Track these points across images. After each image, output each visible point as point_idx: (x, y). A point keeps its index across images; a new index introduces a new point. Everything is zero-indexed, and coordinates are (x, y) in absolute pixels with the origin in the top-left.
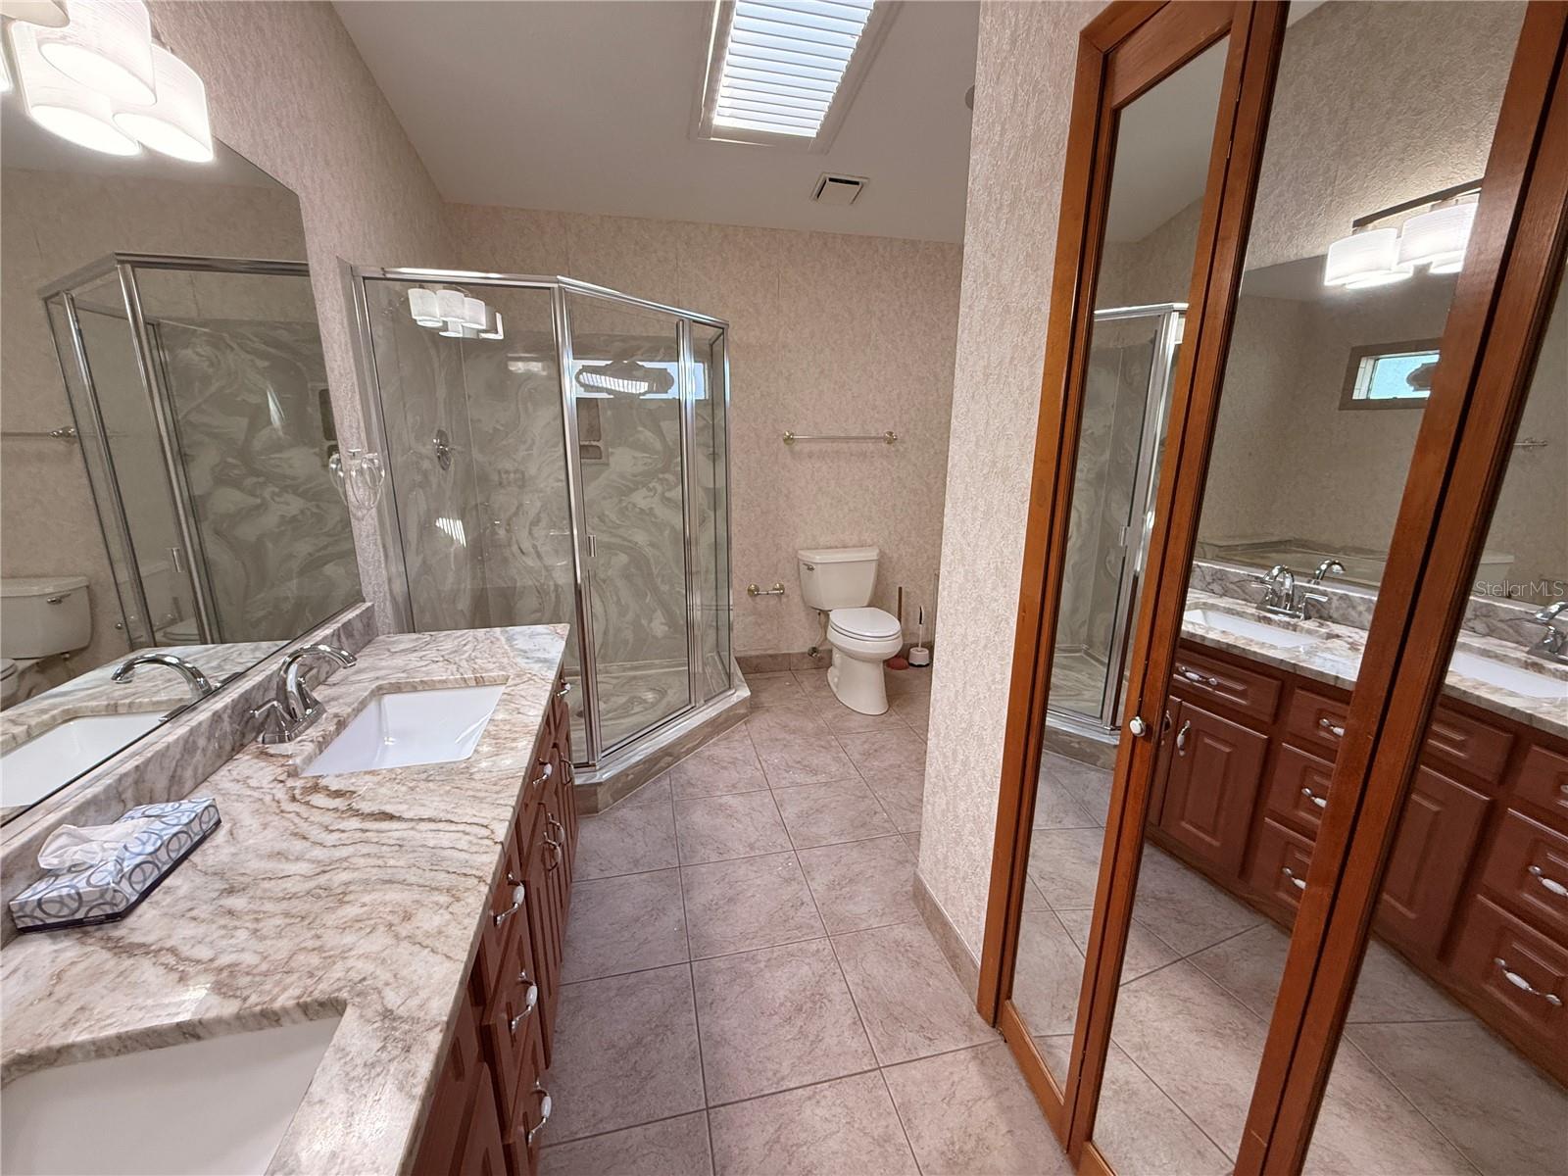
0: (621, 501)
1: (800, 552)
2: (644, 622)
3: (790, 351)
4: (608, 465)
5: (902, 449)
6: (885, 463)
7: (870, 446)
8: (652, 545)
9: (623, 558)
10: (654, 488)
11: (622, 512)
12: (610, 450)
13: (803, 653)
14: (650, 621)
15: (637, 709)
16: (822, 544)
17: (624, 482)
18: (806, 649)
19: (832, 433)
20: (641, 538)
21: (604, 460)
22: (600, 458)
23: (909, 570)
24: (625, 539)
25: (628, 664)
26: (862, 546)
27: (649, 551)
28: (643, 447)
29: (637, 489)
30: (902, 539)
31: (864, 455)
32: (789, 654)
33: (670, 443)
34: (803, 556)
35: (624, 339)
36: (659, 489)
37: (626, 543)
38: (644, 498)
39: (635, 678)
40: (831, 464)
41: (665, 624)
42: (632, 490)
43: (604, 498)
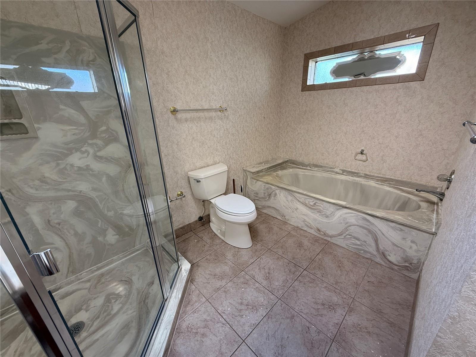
0: (58, 165)
1: (189, 173)
2: (100, 239)
3: (166, 56)
4: (37, 138)
5: (227, 115)
6: (220, 122)
7: (213, 114)
8: (94, 189)
9: (71, 205)
10: (86, 151)
11: (62, 172)
12: (36, 126)
13: (196, 221)
14: (105, 236)
15: (116, 308)
16: (198, 166)
17: (54, 149)
18: (197, 219)
19: (195, 108)
20: (84, 187)
21: (31, 134)
22: (27, 133)
23: (234, 170)
24: (69, 191)
25: (94, 268)
26: (215, 164)
27: (93, 195)
28: (69, 121)
29: (72, 153)
30: (230, 157)
31: (211, 118)
32: (190, 224)
33: (93, 118)
34: (190, 174)
35: (24, 27)
36: (91, 151)
37: (71, 193)
38: (80, 159)
39: (102, 275)
40: (197, 124)
41: (117, 235)
42: (67, 155)
43: (41, 165)
